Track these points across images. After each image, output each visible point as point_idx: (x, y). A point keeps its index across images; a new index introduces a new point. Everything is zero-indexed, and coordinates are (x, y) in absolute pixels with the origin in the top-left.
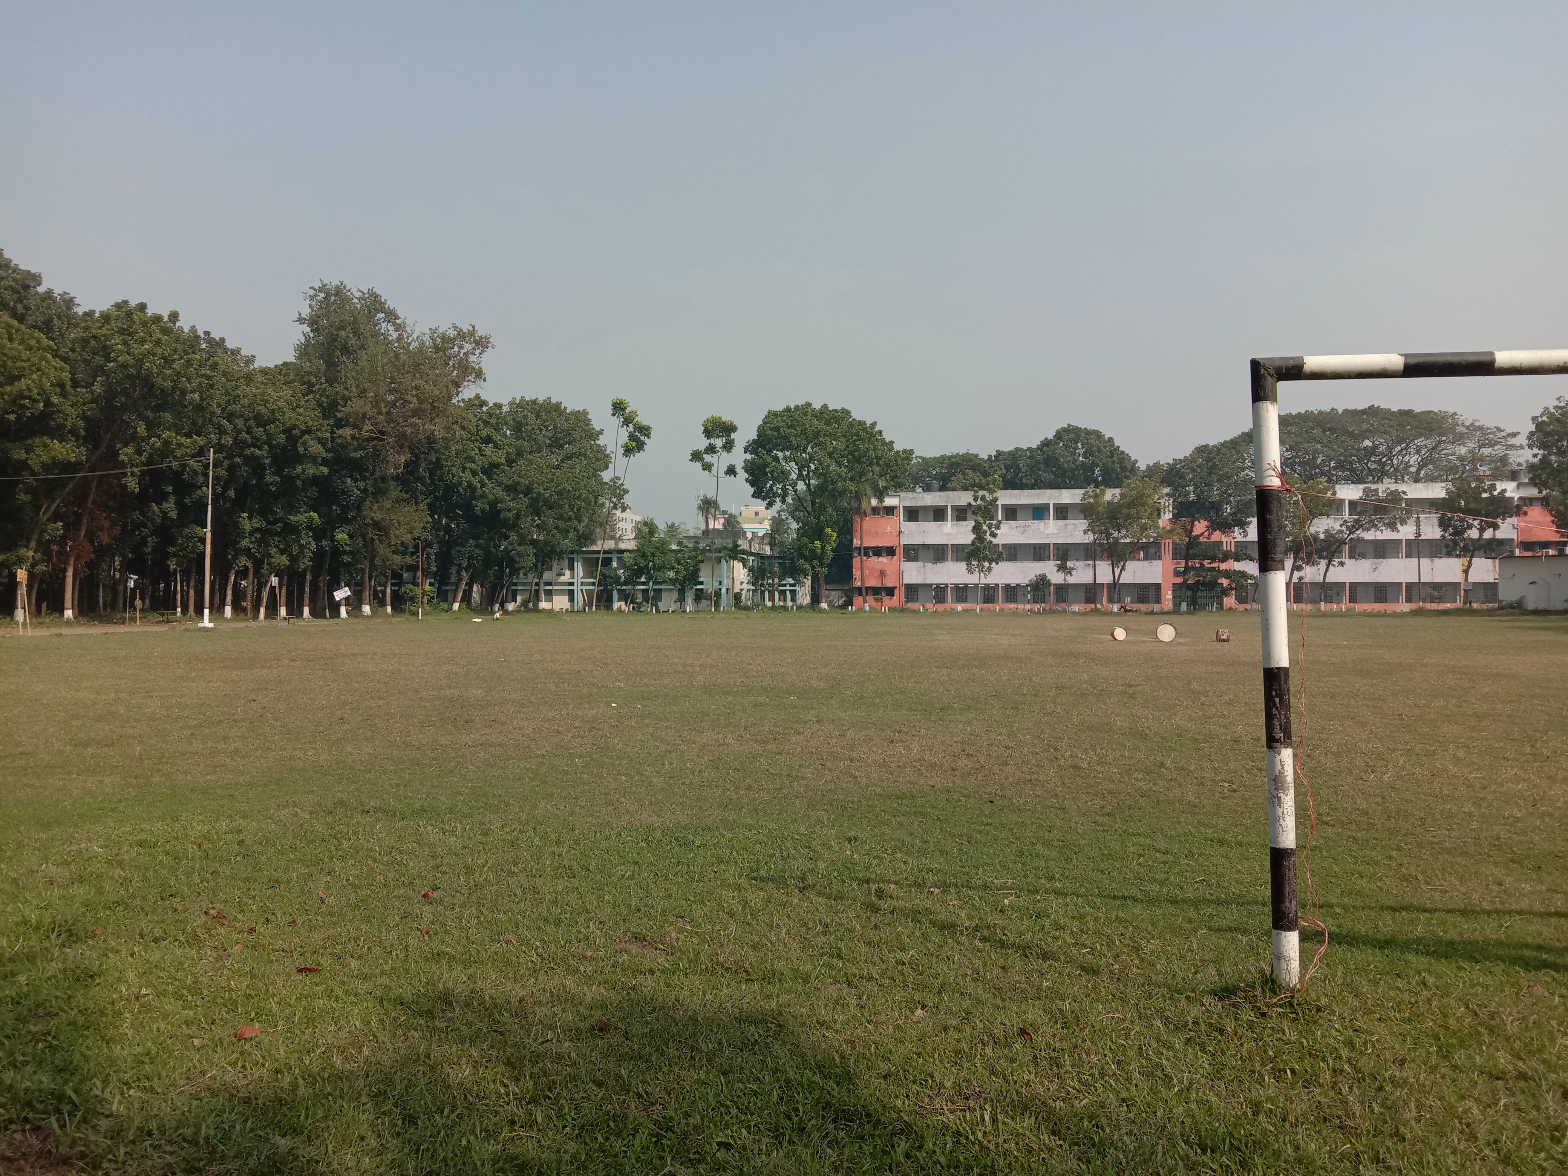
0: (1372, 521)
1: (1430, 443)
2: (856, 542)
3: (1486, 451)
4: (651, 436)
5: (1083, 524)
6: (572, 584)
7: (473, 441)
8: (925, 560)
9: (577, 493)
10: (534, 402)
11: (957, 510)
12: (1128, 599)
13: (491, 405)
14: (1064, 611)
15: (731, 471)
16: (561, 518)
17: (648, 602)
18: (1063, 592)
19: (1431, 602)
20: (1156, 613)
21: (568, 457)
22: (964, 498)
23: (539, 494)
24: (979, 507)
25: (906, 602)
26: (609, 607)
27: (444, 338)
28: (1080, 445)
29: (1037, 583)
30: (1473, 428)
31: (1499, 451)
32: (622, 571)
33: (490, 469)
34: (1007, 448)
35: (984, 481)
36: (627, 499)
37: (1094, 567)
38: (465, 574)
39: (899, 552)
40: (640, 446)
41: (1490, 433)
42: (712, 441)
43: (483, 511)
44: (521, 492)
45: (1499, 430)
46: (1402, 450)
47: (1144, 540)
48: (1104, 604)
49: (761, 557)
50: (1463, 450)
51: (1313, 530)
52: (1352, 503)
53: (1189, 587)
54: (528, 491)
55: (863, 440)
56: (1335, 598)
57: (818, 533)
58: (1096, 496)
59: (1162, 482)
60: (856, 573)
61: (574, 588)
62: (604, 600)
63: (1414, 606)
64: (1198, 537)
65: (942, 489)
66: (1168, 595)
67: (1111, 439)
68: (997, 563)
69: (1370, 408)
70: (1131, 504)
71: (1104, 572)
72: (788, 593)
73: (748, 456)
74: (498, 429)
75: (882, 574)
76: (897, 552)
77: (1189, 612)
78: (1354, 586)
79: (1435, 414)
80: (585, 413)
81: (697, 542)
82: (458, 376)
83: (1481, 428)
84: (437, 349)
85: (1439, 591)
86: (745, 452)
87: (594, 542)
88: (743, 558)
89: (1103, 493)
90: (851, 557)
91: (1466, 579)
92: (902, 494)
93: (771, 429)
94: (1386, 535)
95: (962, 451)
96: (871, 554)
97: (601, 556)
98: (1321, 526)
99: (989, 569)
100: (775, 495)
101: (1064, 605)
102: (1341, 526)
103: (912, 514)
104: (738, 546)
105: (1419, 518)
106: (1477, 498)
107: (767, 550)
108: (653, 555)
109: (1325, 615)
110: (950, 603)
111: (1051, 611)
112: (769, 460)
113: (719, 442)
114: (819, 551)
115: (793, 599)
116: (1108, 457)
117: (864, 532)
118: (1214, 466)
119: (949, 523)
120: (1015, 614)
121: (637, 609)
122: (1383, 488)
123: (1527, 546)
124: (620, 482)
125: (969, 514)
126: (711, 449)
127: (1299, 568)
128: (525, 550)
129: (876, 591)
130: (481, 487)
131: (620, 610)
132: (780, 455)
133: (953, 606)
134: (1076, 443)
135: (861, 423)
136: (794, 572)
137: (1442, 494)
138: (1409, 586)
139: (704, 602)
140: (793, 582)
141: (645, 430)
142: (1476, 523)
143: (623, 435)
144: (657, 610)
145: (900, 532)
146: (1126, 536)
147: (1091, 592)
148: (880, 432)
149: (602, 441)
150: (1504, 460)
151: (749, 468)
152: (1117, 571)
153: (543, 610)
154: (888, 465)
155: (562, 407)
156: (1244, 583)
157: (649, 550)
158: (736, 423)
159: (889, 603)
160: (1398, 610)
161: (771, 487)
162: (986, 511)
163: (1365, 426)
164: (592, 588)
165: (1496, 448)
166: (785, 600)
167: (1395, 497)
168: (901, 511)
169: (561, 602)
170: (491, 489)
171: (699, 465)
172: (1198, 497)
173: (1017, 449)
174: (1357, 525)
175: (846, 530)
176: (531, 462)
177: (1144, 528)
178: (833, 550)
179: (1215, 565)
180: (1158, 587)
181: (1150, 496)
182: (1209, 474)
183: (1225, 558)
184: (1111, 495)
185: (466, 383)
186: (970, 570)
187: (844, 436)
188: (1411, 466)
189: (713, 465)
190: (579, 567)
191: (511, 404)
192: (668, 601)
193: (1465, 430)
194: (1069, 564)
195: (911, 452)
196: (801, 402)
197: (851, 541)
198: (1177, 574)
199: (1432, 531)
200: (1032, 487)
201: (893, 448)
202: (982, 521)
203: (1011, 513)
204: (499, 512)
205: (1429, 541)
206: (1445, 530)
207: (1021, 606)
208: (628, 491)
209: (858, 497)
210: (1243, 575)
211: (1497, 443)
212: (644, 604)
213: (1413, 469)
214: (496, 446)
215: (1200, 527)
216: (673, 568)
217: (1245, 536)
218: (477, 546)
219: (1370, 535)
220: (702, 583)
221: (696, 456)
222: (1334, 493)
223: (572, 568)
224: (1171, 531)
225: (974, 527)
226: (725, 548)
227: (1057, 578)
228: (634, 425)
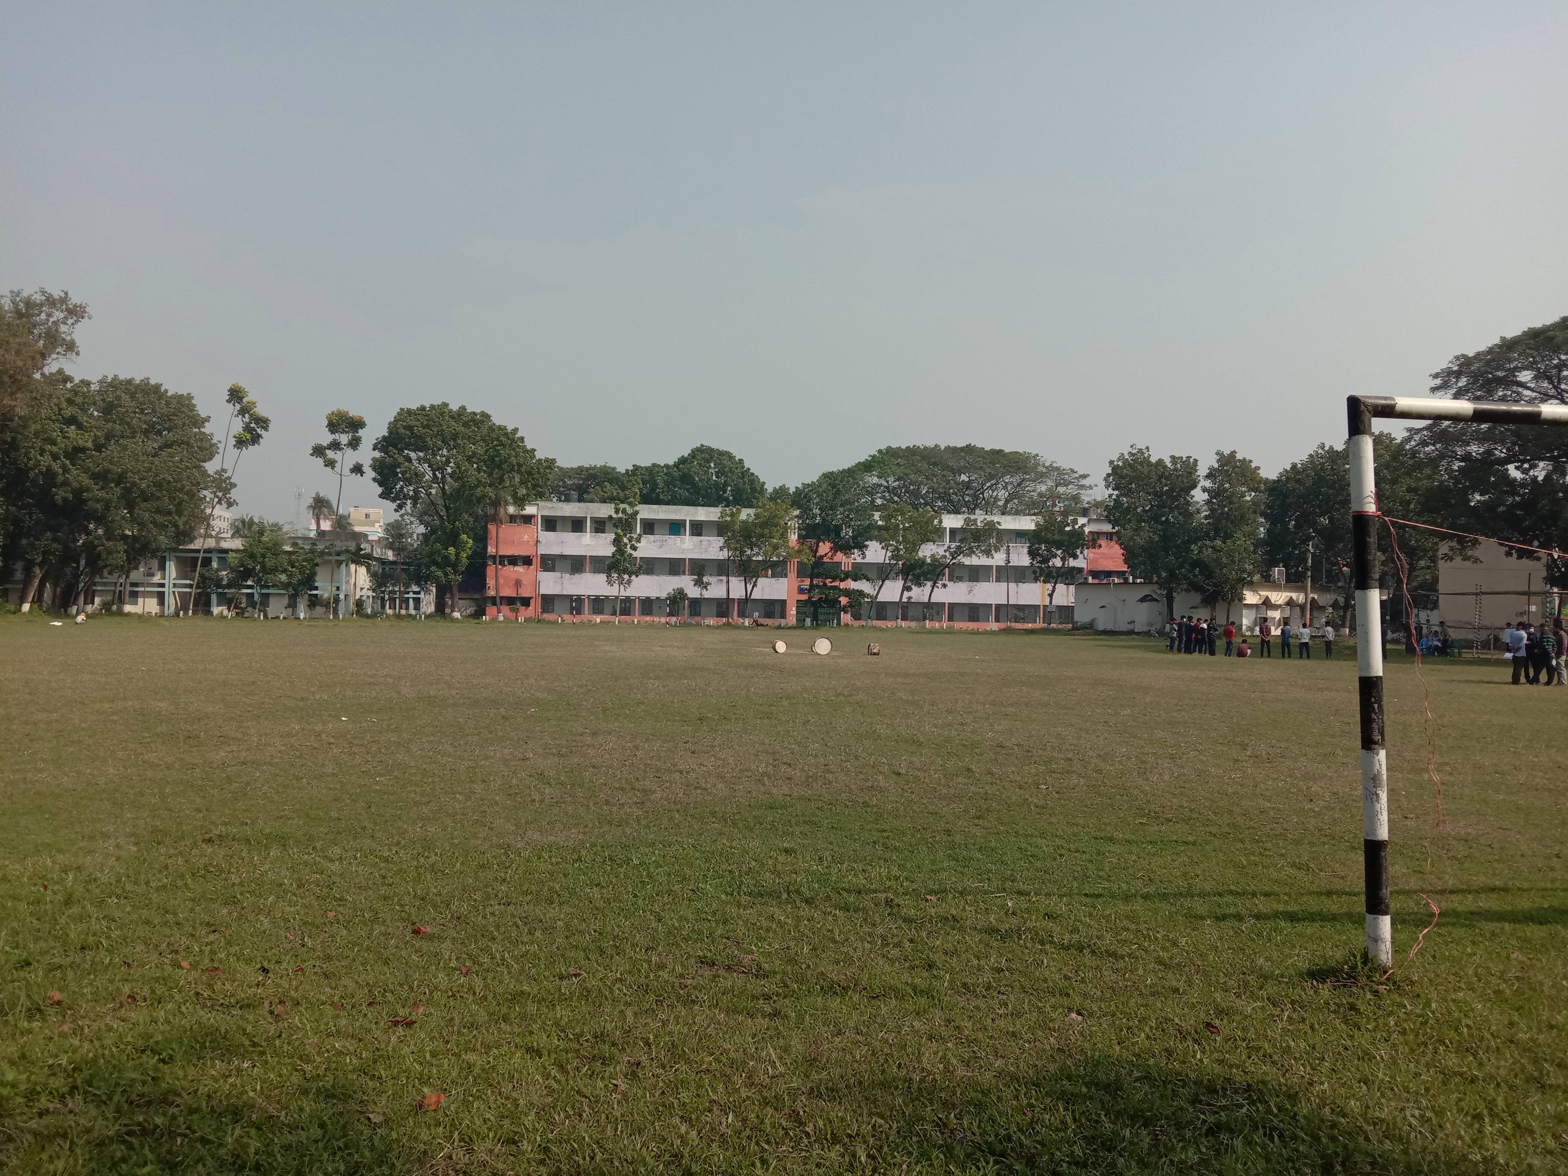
0: (971, 548)
1: (1016, 479)
2: (491, 550)
3: (1061, 489)
4: (270, 429)
5: (719, 541)
6: (163, 585)
7: (53, 421)
8: (562, 571)
9: (179, 485)
10: (129, 382)
11: (596, 522)
12: (756, 614)
13: (77, 381)
14: (698, 625)
15: (357, 469)
16: (158, 511)
17: (255, 608)
18: (696, 605)
19: (1016, 622)
20: (783, 628)
21: (167, 445)
22: (605, 510)
23: (134, 484)
24: (620, 519)
25: (544, 611)
26: (209, 612)
27: (29, 303)
28: (712, 465)
29: (675, 597)
30: (1052, 469)
31: (1071, 490)
32: (224, 573)
33: (75, 453)
34: (645, 463)
35: (622, 494)
36: (234, 494)
37: (728, 582)
38: (38, 571)
39: (536, 561)
40: (255, 439)
41: (1066, 474)
42: (336, 436)
43: (65, 500)
44: (112, 481)
45: (1073, 471)
46: (992, 485)
47: (775, 559)
48: (735, 619)
49: (383, 562)
50: (1043, 488)
51: (921, 554)
52: (953, 531)
53: (813, 604)
54: (120, 479)
55: (504, 446)
56: (935, 616)
57: (453, 539)
58: (732, 515)
59: (792, 506)
60: (490, 582)
61: (165, 590)
62: (202, 604)
63: (1003, 625)
64: (822, 557)
65: (581, 500)
66: (792, 611)
67: (741, 461)
68: (637, 576)
69: (967, 446)
70: (765, 525)
71: (737, 588)
72: (411, 601)
73: (377, 454)
74: (84, 410)
75: (518, 583)
76: (534, 561)
77: (812, 627)
78: (952, 606)
79: (1021, 455)
80: (190, 397)
81: (314, 544)
82: (45, 346)
83: (1058, 469)
84: (20, 315)
85: (1023, 612)
86: (374, 449)
87: (191, 541)
88: (368, 563)
89: (739, 511)
90: (484, 566)
91: (1051, 602)
92: (541, 503)
93: (404, 427)
94: (984, 561)
95: (599, 463)
96: (506, 563)
97: (201, 555)
98: (927, 551)
99: (629, 582)
100: (406, 497)
101: (697, 619)
102: (945, 551)
103: (550, 524)
104: (362, 550)
105: (1008, 547)
106: (1062, 531)
107: (390, 555)
108: (263, 556)
109: (931, 632)
110: (587, 615)
111: (685, 625)
112: (401, 460)
113: (344, 439)
114: (453, 558)
115: (417, 608)
116: (739, 477)
117: (500, 540)
118: (838, 492)
119: (588, 534)
120: (652, 625)
121: (241, 614)
122: (980, 517)
123: (1095, 574)
124: (226, 475)
125: (608, 526)
126: (335, 446)
127: (909, 589)
128: (115, 546)
129: (510, 601)
130: (63, 474)
131: (222, 617)
132: (413, 455)
133: (590, 617)
134: (709, 462)
135: (501, 428)
136: (421, 579)
137: (1032, 527)
138: (998, 607)
139: (319, 610)
140: (418, 589)
141: (263, 423)
142: (1059, 552)
143: (238, 425)
144: (266, 616)
145: (537, 541)
146: (758, 554)
147: (723, 607)
148: (522, 439)
149: (208, 429)
150: (1076, 498)
151: (379, 467)
152: (749, 587)
153: (129, 614)
154: (529, 473)
155: (163, 389)
156: (862, 601)
157: (258, 550)
158: (366, 420)
159: (524, 614)
160: (988, 629)
161: (402, 488)
162: (625, 525)
163: (962, 463)
164: (188, 590)
165: (1069, 487)
166: (407, 608)
167: (990, 528)
168: (539, 520)
169: (151, 606)
170: (77, 477)
171: (320, 461)
172: (824, 520)
173: (654, 465)
174: (959, 551)
175: (482, 539)
176: (125, 448)
177: (776, 547)
178: (467, 558)
179: (836, 584)
180: (783, 602)
181: (781, 518)
182: (835, 499)
183: (847, 576)
184: (746, 514)
185: (54, 356)
186: (610, 583)
187: (484, 440)
188: (999, 500)
189: (336, 462)
190: (172, 568)
191: (100, 382)
192: (277, 607)
193: (1044, 470)
194: (705, 579)
195: (553, 461)
196: (437, 402)
197: (486, 548)
198: (801, 591)
199: (1021, 558)
200: (668, 503)
201: (534, 456)
202: (622, 534)
203: (649, 527)
204: (84, 502)
205: (1015, 568)
206: (1033, 559)
207: (656, 619)
208: (235, 486)
209: (496, 503)
210: (861, 593)
211: (1070, 483)
212: (249, 609)
213: (1001, 503)
214: (80, 426)
215: (824, 548)
216: (285, 571)
217: (864, 558)
218: (55, 540)
219: (967, 561)
220: (316, 588)
221: (318, 451)
222: (941, 522)
223: (162, 568)
224: (799, 552)
225: (615, 540)
226: (347, 551)
227: (693, 592)
228: (251, 415)
